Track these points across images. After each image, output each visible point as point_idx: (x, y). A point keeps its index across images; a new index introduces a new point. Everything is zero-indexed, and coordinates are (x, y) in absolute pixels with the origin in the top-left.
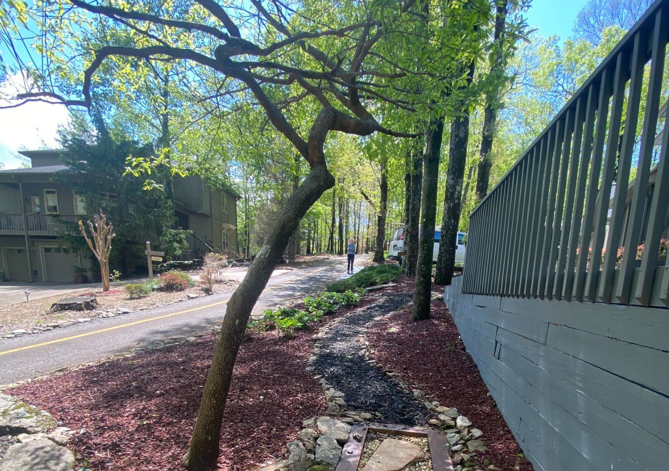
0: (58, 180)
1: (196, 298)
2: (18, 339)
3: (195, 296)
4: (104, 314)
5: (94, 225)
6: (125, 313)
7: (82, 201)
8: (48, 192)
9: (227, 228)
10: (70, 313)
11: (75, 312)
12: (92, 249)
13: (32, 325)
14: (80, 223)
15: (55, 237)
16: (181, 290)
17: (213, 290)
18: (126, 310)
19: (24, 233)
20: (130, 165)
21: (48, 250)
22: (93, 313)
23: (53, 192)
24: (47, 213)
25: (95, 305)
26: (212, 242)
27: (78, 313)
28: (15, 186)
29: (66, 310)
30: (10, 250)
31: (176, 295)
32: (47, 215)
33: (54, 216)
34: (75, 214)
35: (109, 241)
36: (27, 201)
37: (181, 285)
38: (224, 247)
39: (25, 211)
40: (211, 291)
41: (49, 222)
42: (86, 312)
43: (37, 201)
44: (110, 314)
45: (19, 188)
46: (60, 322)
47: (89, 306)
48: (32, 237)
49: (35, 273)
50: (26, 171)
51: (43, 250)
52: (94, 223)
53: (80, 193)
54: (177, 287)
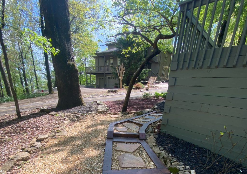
0: (114, 54)
1: (143, 91)
2: (101, 97)
3: (142, 91)
4: (118, 94)
5: (120, 69)
6: (123, 94)
7: (119, 61)
8: (111, 58)
9: (165, 68)
10: (111, 93)
11: (112, 93)
12: (119, 76)
13: (103, 95)
14: (117, 68)
15: (111, 74)
16: (140, 89)
17: (149, 89)
18: (123, 93)
19: (104, 73)
20: (123, 51)
21: (109, 78)
22: (116, 93)
23: (112, 58)
24: (110, 65)
25: (117, 91)
26: (158, 74)
27: (113, 93)
28: (103, 57)
29: (110, 92)
30: (100, 78)
31: (138, 90)
32: (110, 66)
33: (112, 66)
34: (117, 65)
35: (123, 73)
36: (106, 62)
37: (140, 87)
38: (162, 76)
39: (105, 65)
40: (148, 89)
41: (110, 68)
42: (115, 93)
43: (108, 61)
44: (120, 94)
45: (104, 57)
46: (109, 95)
47: (115, 92)
48: (106, 74)
49: (105, 85)
50: (106, 52)
51: (108, 78)
52: (120, 68)
53: (119, 58)
54: (139, 88)
